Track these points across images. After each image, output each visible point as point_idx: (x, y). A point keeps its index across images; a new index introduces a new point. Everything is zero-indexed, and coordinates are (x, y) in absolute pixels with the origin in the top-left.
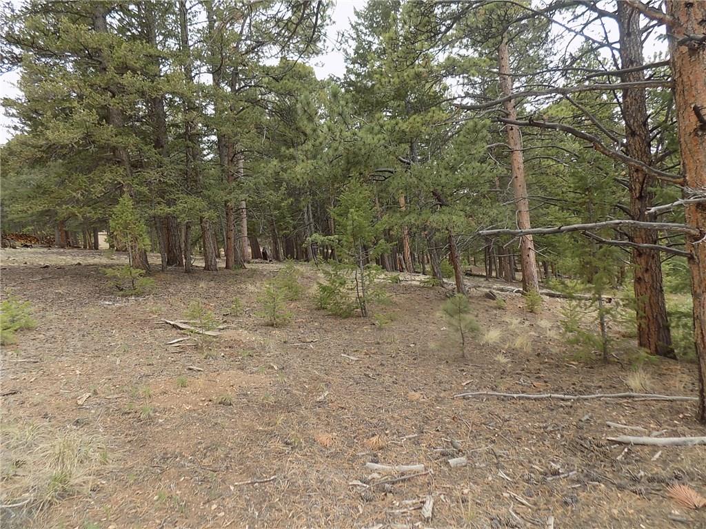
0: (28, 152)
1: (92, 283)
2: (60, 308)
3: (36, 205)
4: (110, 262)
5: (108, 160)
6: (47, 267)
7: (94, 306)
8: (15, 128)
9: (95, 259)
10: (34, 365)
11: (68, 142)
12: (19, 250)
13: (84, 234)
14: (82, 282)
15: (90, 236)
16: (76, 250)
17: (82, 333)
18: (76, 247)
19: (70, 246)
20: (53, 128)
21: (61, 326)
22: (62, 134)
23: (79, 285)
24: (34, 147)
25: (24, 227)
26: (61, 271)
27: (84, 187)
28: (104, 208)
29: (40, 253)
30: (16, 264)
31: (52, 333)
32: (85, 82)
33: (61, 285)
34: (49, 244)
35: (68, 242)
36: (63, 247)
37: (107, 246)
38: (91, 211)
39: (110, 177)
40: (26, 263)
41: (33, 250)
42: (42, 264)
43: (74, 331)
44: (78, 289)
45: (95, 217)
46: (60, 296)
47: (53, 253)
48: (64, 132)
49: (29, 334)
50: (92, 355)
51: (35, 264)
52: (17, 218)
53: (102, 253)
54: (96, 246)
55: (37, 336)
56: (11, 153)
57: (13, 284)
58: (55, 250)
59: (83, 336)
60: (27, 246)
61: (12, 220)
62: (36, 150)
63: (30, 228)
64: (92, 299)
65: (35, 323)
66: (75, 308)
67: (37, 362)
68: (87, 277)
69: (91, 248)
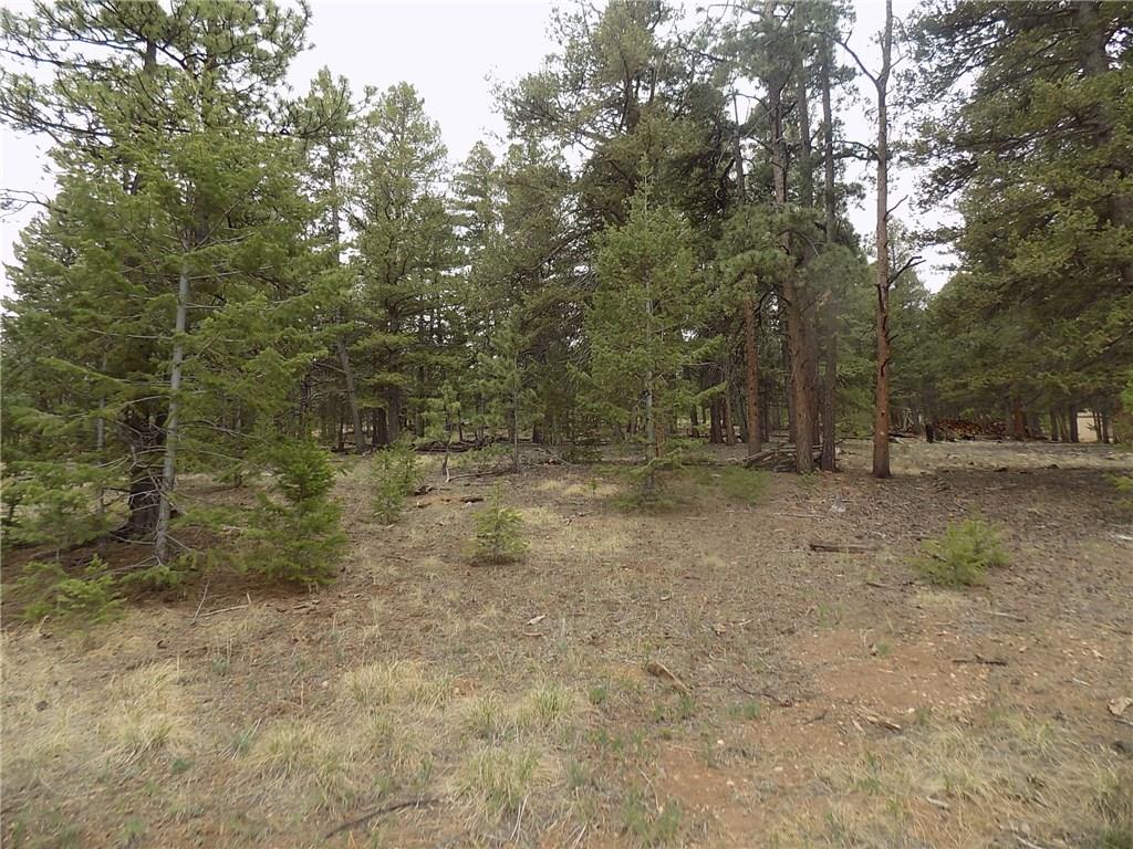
0: (984, 299)
1: (1087, 500)
2: (1041, 537)
3: (996, 376)
4: (1108, 464)
5: (1113, 287)
6: (1004, 469)
7: (1098, 541)
8: (952, 268)
9: (1078, 459)
10: (1018, 625)
11: (1046, 271)
12: (960, 443)
13: (1053, 417)
14: (1068, 498)
15: (1064, 420)
16: (1040, 443)
17: (1086, 585)
18: (1039, 439)
19: (1029, 437)
20: (1021, 255)
21: (1048, 568)
22: (1035, 260)
23: (1064, 501)
24: (992, 288)
25: (960, 409)
26: (1027, 479)
27: (1071, 340)
28: (1107, 371)
29: (989, 449)
30: (960, 465)
31: (1035, 578)
32: (1071, 166)
33: (1035, 500)
34: (997, 433)
35: (1026, 433)
36: (1018, 439)
37: (1093, 436)
38: (1086, 377)
39: (1121, 316)
40: (972, 464)
41: (976, 443)
42: (995, 465)
43: (1073, 580)
44: (1063, 508)
45: (1092, 388)
46: (1037, 518)
47: (1007, 448)
48: (1039, 257)
49: (1001, 574)
50: (1113, 627)
51: (986, 466)
52: (953, 397)
53: (1086, 448)
54: (1074, 437)
55: (1013, 579)
56: (962, 304)
57: (964, 494)
58: (1007, 444)
59: (1089, 590)
60: (969, 438)
61: (946, 400)
62: (995, 293)
63: (968, 411)
64: (1092, 528)
65: (1008, 557)
66: (1065, 541)
67: (1023, 621)
68: (1077, 488)
69: (1065, 440)
